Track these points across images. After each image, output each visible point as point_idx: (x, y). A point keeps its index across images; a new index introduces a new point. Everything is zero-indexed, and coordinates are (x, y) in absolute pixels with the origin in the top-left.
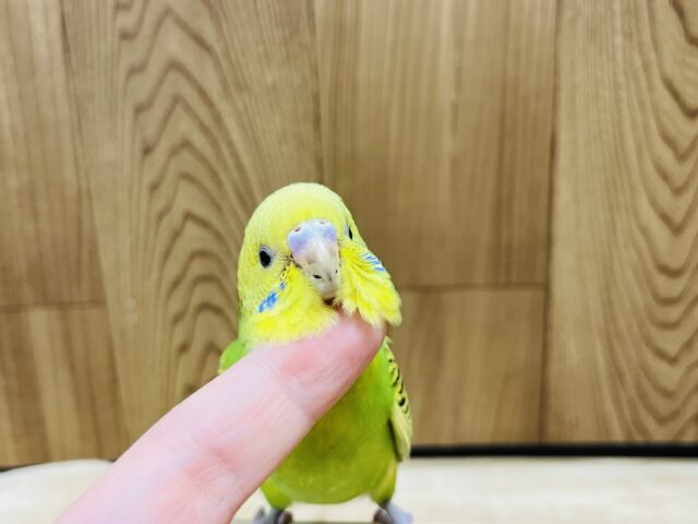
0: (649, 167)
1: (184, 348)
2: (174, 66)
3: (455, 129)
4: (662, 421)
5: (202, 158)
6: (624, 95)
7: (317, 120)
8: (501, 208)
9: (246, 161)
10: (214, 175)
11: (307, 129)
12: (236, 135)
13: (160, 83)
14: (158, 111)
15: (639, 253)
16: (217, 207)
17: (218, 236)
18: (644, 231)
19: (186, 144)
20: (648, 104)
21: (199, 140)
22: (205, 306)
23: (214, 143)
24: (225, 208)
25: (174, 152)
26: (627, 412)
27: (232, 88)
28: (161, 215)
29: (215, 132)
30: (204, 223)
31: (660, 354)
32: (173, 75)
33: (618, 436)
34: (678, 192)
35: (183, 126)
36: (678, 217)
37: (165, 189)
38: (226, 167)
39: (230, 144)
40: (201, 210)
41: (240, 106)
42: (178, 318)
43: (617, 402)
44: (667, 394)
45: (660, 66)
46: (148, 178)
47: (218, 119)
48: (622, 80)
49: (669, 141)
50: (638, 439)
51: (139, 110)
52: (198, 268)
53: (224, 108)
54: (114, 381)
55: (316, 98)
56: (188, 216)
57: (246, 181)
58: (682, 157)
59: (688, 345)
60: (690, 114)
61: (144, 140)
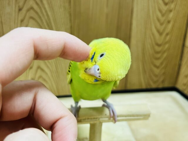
0: (155, 18)
4: (155, 83)
9: (49, 13)
11: (67, 5)
12: (46, 6)
15: (151, 40)
18: (153, 35)
19: (32, 8)
20: (156, 1)
21: (35, 7)
25: (28, 10)
31: (155, 66)
33: (144, 87)
34: (162, 24)
36: (161, 30)
38: (43, 15)
39: (45, 8)
44: (156, 76)
46: (20, 18)
49: (160, 11)
50: (149, 87)
57: (49, 19)
58: (163, 15)
59: (162, 63)
60: (166, 4)
61: (19, 7)
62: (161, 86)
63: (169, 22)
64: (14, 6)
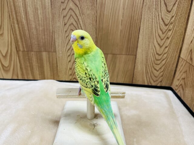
0: (157, 35)
1: (70, 61)
2: (71, 9)
3: (122, 25)
4: (154, 82)
5: (75, 27)
6: (154, 20)
7: (96, 21)
8: (129, 40)
9: (83, 28)
11: (94, 22)
13: (68, 12)
14: (67, 17)
15: (153, 50)
18: (155, 47)
19: (72, 24)
20: (158, 23)
21: (74, 23)
23: (77, 24)
25: (70, 25)
26: (148, 80)
27: (81, 14)
28: (67, 37)
29: (78, 22)
31: (155, 69)
32: (70, 11)
33: (146, 84)
34: (162, 40)
35: (72, 20)
36: (161, 45)
37: (68, 32)
39: (80, 24)
41: (82, 17)
42: (69, 56)
43: (146, 77)
44: (156, 77)
45: (161, 16)
46: (65, 30)
47: (78, 19)
48: (154, 17)
50: (150, 84)
53: (79, 17)
54: (57, 66)
55: (96, 17)
58: (163, 33)
59: (161, 68)
60: (166, 25)
61: (65, 22)
62: (159, 85)
63: (168, 38)
64: (62, 22)
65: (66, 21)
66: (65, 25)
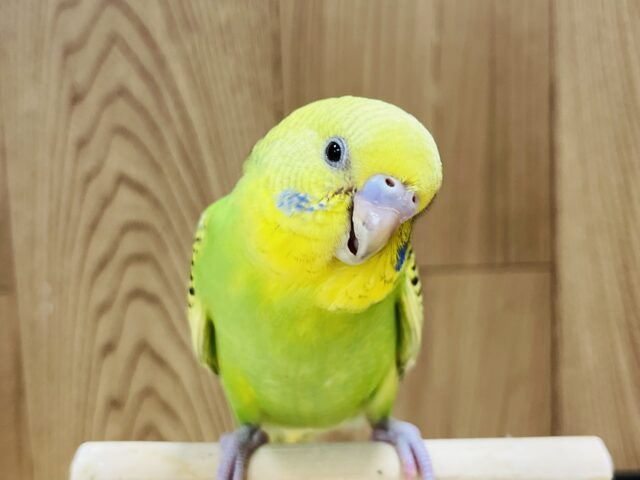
1: (109, 348)
3: (437, 76)
5: (140, 109)
7: (277, 64)
10: (154, 128)
13: (95, 19)
14: (91, 51)
16: (156, 168)
17: (156, 204)
22: (138, 294)
23: (156, 92)
24: (166, 170)
28: (89, 178)
29: (158, 78)
30: (140, 189)
32: (110, 12)
35: (120, 71)
37: (95, 145)
40: (138, 172)
41: (189, 47)
42: (104, 308)
47: (161, 62)
51: (69, 50)
52: (131, 244)
53: (167, 49)
55: (276, 39)
56: (122, 179)
65: (81, 76)
66: (76, 99)
